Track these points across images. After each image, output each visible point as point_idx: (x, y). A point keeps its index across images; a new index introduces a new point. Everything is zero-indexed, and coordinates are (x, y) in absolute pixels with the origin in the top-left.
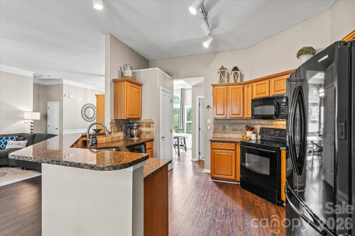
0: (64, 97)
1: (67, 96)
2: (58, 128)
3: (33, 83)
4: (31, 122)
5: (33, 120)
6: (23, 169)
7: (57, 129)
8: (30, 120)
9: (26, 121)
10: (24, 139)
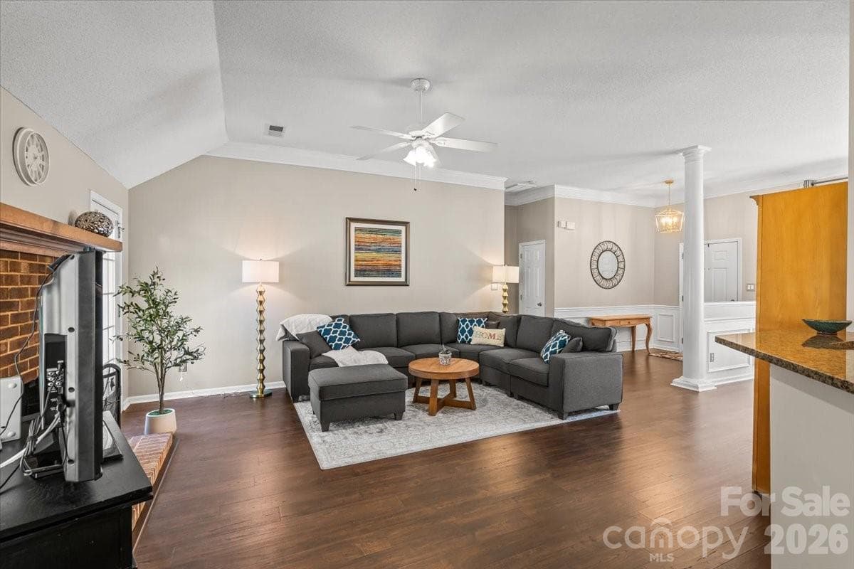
0: (556, 229)
1: (563, 224)
2: (543, 303)
3: (505, 206)
4: (504, 288)
5: (507, 284)
6: (511, 395)
7: (540, 305)
8: (501, 283)
9: (494, 286)
10: (498, 326)
